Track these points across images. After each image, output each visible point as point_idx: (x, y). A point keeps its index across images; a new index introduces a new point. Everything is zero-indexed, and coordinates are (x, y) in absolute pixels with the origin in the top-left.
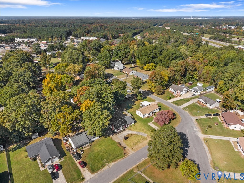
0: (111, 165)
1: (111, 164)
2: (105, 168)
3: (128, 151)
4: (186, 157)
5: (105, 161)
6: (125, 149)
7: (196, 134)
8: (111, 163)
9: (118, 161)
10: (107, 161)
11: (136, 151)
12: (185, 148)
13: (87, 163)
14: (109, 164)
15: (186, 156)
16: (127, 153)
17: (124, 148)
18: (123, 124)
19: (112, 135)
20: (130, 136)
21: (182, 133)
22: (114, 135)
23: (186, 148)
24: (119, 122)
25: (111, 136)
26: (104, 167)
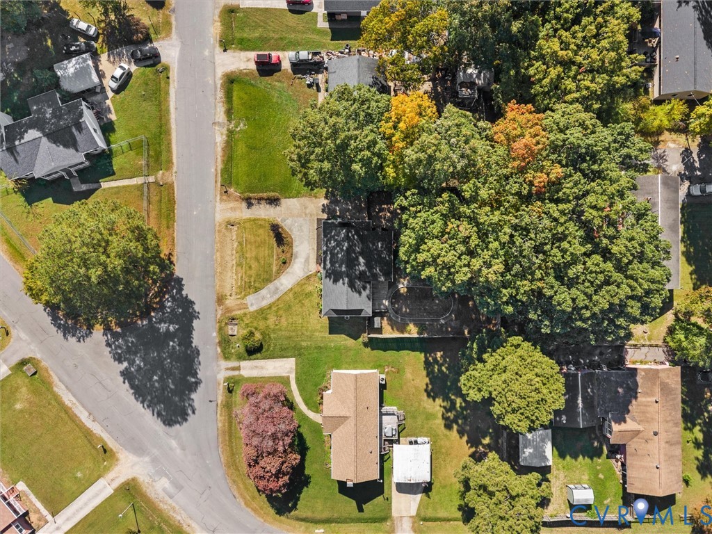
0: (219, 130)
1: (222, 134)
2: (222, 113)
3: (231, 205)
4: (105, 334)
5: (242, 125)
6: (244, 205)
7: (147, 459)
8: (224, 137)
9: (219, 157)
10: (239, 129)
11: (217, 229)
12: (129, 363)
13: (267, 78)
14: (225, 129)
15: (107, 336)
16: (225, 197)
17: (250, 205)
18: (330, 262)
19: (323, 205)
20: (283, 257)
21: (179, 423)
22: (323, 211)
23: (125, 364)
24: (342, 250)
25: (326, 202)
26: (225, 113)
